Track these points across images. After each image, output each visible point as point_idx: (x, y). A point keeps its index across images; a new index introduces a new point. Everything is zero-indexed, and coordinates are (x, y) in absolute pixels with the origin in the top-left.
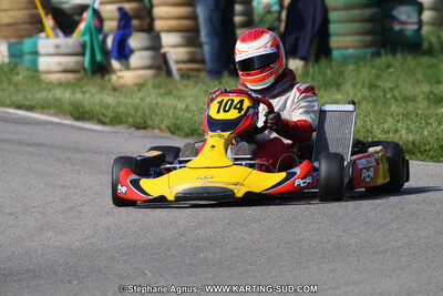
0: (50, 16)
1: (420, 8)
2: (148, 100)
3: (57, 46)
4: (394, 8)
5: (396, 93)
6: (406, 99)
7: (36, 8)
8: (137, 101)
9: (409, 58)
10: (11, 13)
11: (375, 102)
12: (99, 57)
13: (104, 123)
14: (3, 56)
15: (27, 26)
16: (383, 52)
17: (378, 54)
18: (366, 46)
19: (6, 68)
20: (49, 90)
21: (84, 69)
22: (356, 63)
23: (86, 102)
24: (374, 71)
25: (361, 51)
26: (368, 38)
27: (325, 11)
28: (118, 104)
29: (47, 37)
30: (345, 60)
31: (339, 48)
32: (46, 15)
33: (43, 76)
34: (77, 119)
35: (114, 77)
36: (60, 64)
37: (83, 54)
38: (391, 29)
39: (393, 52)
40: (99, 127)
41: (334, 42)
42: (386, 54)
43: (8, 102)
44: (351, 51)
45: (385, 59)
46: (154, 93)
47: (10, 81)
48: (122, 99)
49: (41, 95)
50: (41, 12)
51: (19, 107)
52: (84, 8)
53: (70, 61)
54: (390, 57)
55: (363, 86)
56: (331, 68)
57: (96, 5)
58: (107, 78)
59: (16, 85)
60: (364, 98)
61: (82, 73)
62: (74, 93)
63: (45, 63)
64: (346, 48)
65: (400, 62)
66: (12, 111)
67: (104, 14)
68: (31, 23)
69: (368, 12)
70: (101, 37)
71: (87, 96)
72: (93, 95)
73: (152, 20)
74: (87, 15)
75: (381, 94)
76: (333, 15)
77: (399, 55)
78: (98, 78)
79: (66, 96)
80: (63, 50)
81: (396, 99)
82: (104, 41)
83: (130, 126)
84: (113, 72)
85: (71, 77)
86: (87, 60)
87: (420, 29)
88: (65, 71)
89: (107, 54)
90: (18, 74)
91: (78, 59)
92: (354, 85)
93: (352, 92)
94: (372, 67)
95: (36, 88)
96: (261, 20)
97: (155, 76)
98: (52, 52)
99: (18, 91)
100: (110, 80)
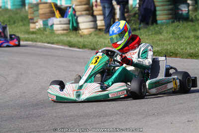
0: (57, 11)
1: (188, 5)
2: (94, 40)
3: (60, 21)
4: (179, 5)
5: (182, 36)
6: (186, 37)
7: (52, 8)
8: (90, 40)
9: (185, 23)
10: (43, 10)
11: (175, 38)
12: (75, 25)
13: (80, 48)
14: (41, 25)
15: (49, 14)
16: (175, 21)
17: (173, 22)
18: (169, 19)
19: (42, 29)
20: (59, 37)
21: (70, 29)
22: (166, 25)
23: (72, 41)
24: (173, 28)
25: (168, 21)
26: (170, 16)
27: (155, 7)
28: (84, 41)
29: (57, 18)
30: (162, 24)
31: (160, 20)
32: (56, 10)
33: (55, 32)
34: (70, 46)
35: (80, 32)
36: (61, 27)
37: (69, 24)
38: (178, 13)
39: (179, 21)
40: (78, 50)
41: (158, 18)
42: (177, 21)
43: (44, 41)
44: (164, 21)
45: (176, 23)
46: (96, 37)
47: (44, 34)
48: (85, 40)
49: (56, 39)
50: (55, 9)
51: (49, 43)
52: (70, 7)
53: (65, 26)
54: (178, 23)
55: (170, 33)
56: (158, 27)
57: (74, 6)
58: (77, 32)
59: (46, 35)
60: (171, 37)
61: (69, 31)
62: (67, 37)
63: (56, 27)
65: (181, 24)
66: (46, 44)
67: (76, 10)
68: (50, 13)
69: (170, 7)
70: (75, 18)
71: (72, 39)
72: (73, 38)
73: (93, 11)
74: (71, 10)
75: (177, 36)
76: (157, 8)
77: (181, 22)
78: (74, 32)
79: (65, 38)
80: (62, 22)
81: (183, 37)
82: (77, 19)
83: (89, 49)
84: (80, 30)
85: (65, 32)
86: (71, 26)
87: (188, 13)
88: (63, 30)
89: (77, 23)
90: (46, 31)
91: (68, 25)
92: (167, 33)
93: (166, 35)
94: (172, 26)
95: (53, 36)
96: (132, 11)
97: (95, 31)
98: (58, 23)
99: (47, 37)
100: (79, 33)
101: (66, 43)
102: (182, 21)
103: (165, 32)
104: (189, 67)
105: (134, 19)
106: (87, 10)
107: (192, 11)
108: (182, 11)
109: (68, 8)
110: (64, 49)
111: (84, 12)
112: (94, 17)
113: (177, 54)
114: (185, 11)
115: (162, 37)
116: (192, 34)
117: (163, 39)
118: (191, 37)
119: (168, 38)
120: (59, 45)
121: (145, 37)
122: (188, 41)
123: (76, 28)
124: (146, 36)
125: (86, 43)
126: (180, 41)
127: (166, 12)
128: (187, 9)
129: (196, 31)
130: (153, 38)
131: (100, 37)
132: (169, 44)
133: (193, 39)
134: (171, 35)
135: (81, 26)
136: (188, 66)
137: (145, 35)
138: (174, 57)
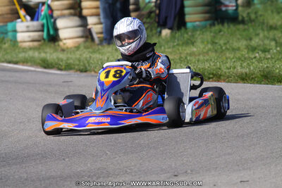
0: (23, 9)
2: (84, 55)
3: (28, 27)
5: (228, 47)
6: (234, 50)
7: (15, 5)
8: (78, 56)
9: (232, 26)
11: (216, 51)
12: (52, 32)
13: (61, 70)
15: (9, 16)
16: (216, 23)
17: (213, 25)
18: (206, 20)
21: (44, 39)
22: (201, 30)
23: (48, 58)
24: (212, 34)
25: (203, 23)
26: (207, 15)
27: (182, 1)
28: (68, 59)
29: (22, 21)
30: (195, 29)
31: (191, 22)
32: (21, 9)
33: (20, 44)
34: (45, 68)
35: (61, 43)
36: (29, 37)
37: (43, 31)
38: (221, 10)
39: (222, 23)
40: (59, 72)
41: (188, 18)
42: (218, 24)
43: (3, 60)
44: (197, 23)
45: (217, 27)
46: (86, 51)
47: (1, 48)
48: (69, 55)
49: (22, 55)
50: (18, 7)
51: (10, 62)
52: (43, 4)
53: (35, 35)
54: (220, 26)
55: (208, 42)
56: (187, 33)
57: (49, 2)
58: (57, 44)
59: (5, 50)
60: (209, 50)
61: (43, 41)
62: (40, 53)
63: (20, 37)
64: (195, 21)
65: (227, 29)
66: (5, 64)
67: (54, 8)
68: (11, 14)
70: (52, 20)
71: (48, 55)
72: (50, 54)
73: (81, 9)
74: (45, 8)
75: (219, 47)
76: (186, 3)
77: (226, 25)
78: (52, 44)
79: (36, 55)
80: (31, 29)
81: (228, 49)
82: (54, 23)
83: (77, 70)
84: (61, 40)
85: (36, 44)
86: (45, 34)
87: (237, 9)
88: (33, 41)
89: (56, 30)
90: (5, 43)
91: (40, 33)
92: (203, 42)
93: (202, 46)
94: (211, 32)
95: (17, 51)
96: (144, 7)
97: (85, 42)
98: (24, 30)
99: (7, 53)
100: (59, 45)
101: (38, 61)
102: (228, 23)
103: (199, 40)
104: (239, 97)
105: (148, 20)
106: (71, 7)
107: (243, 6)
108: (227, 6)
109: (40, 5)
110: (35, 71)
111: (67, 12)
112: (83, 19)
113: (220, 75)
114: (232, 6)
115: (195, 49)
116: (243, 43)
117: (196, 53)
118: (242, 48)
119: (205, 51)
120: (27, 66)
121: (167, 50)
122: (238, 55)
123: (54, 38)
124: (169, 48)
125: (71, 61)
126: (225, 54)
127: (200, 9)
128: (234, 4)
129: (251, 39)
130: (181, 51)
131: (94, 52)
132: (207, 61)
133: (246, 51)
134: (210, 46)
135: (63, 34)
136: (239, 94)
137: (166, 46)
138: (215, 81)
